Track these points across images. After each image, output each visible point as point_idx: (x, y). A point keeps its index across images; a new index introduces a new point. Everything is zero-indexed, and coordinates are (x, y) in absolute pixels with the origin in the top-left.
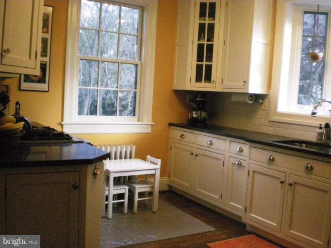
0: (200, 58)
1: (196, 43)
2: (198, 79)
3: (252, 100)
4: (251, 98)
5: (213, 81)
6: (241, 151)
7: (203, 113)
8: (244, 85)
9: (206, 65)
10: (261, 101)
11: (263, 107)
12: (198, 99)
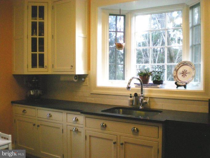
0: (34, 49)
1: (30, 37)
2: (34, 65)
3: (77, 79)
4: (76, 77)
5: (46, 66)
6: (77, 120)
7: (39, 91)
8: (71, 68)
9: (39, 54)
10: (83, 79)
11: (84, 84)
12: (33, 81)
